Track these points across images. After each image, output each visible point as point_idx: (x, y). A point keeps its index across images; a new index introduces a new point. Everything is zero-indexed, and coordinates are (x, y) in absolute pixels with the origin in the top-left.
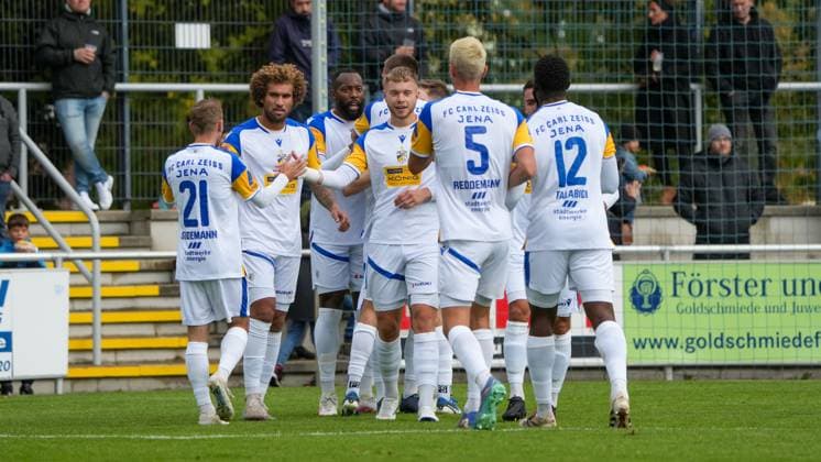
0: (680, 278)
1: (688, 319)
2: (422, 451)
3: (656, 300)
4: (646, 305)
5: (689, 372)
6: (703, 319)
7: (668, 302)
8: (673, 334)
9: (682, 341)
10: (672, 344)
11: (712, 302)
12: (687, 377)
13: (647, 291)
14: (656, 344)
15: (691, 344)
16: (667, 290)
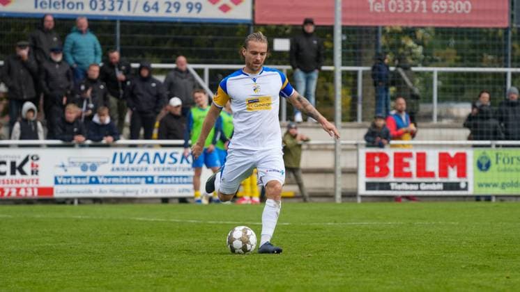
0: (499, 156)
1: (502, 174)
2: (376, 232)
3: (488, 165)
4: (484, 168)
5: (503, 198)
6: (508, 174)
7: (493, 166)
8: (496, 181)
9: (500, 185)
10: (495, 185)
11: (513, 167)
12: (502, 201)
13: (484, 162)
14: (488, 185)
15: (503, 186)
16: (493, 161)
